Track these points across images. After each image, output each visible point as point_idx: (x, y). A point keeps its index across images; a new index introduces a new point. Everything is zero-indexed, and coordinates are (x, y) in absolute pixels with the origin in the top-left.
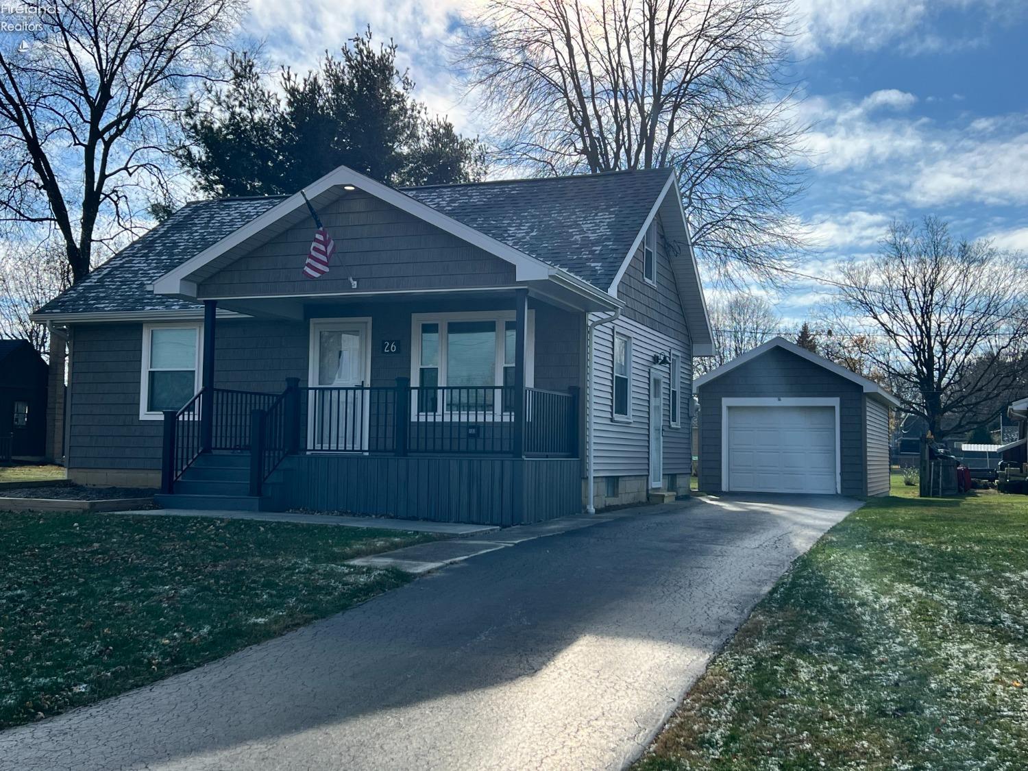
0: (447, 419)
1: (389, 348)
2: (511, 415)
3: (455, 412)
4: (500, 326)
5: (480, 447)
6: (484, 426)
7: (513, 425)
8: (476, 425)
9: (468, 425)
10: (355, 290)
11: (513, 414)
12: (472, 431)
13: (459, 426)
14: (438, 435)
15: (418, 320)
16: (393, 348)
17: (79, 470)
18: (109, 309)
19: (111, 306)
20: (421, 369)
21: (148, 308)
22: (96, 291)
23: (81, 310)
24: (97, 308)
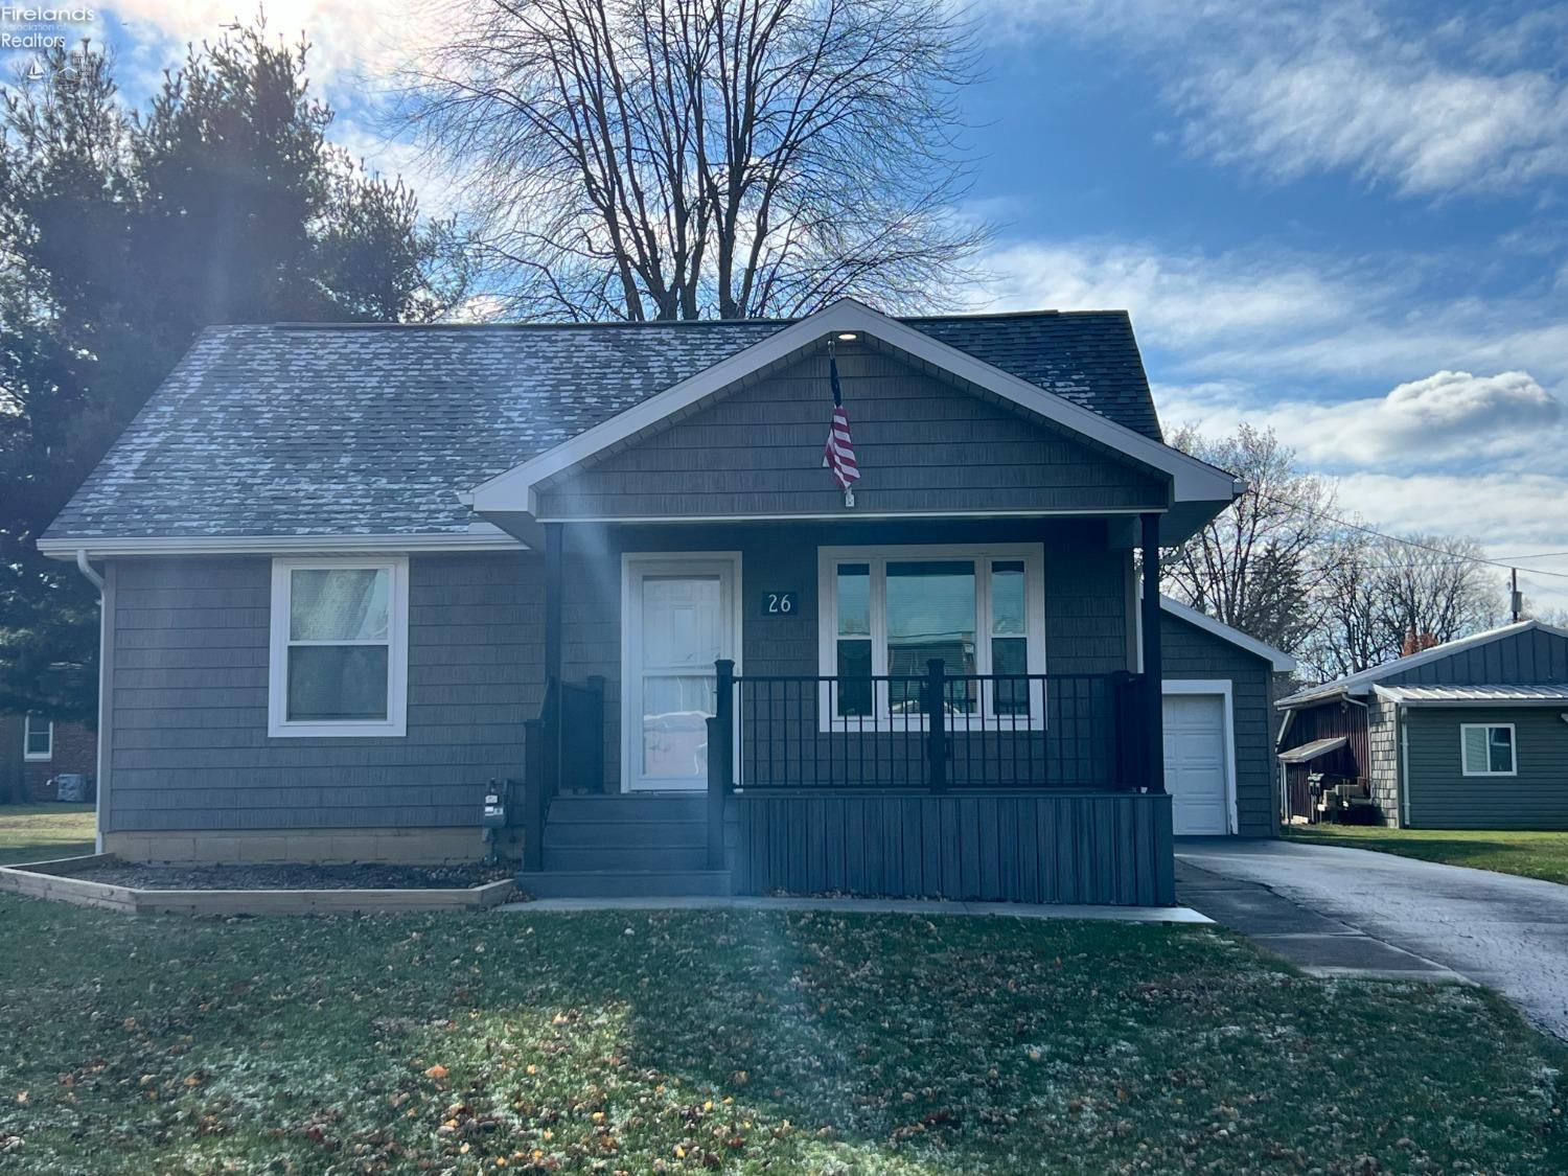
1: (777, 605)
4: (983, 566)
10: (860, 510)
15: (829, 556)
16: (786, 605)
17: (131, 834)
18: (214, 530)
19: (215, 526)
20: (839, 641)
21: (301, 530)
22: (150, 494)
23: (150, 531)
24: (185, 528)
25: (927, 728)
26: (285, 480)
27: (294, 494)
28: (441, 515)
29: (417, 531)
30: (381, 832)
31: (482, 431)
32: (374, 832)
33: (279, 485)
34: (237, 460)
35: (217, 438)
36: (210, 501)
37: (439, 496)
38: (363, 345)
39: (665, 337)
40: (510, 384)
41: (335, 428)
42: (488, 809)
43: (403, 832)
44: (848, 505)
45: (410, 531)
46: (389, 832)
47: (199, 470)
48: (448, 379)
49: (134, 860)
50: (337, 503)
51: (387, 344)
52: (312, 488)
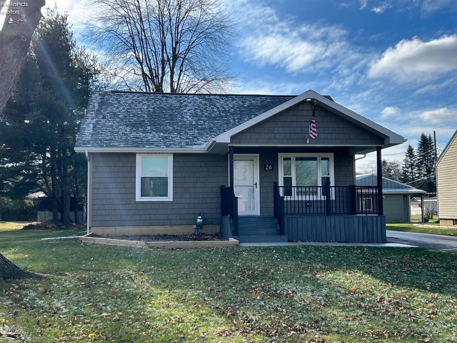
0: (296, 199)
1: (268, 168)
2: (324, 197)
3: (300, 196)
4: (319, 159)
5: (312, 211)
6: (313, 202)
7: (326, 201)
8: (310, 202)
9: (306, 202)
10: (308, 144)
11: (325, 196)
12: (308, 204)
13: (302, 202)
14: (293, 206)
15: (281, 156)
16: (270, 168)
17: (98, 228)
18: (123, 146)
19: (123, 145)
20: (284, 177)
21: (147, 146)
22: (100, 136)
23: (105, 146)
24: (115, 145)
25: (325, 199)
26: (135, 133)
27: (139, 137)
28: (182, 143)
29: (178, 147)
30: (166, 226)
31: (181, 121)
32: (164, 226)
33: (134, 134)
34: (119, 127)
35: (110, 121)
36: (117, 138)
37: (179, 138)
38: (138, 97)
39: (217, 98)
40: (183, 109)
41: (141, 119)
42: (198, 220)
43: (172, 226)
44: (307, 143)
45: (176, 147)
46: (168, 226)
47: (110, 129)
48: (165, 107)
49: (99, 234)
50: (152, 139)
51: (144, 97)
52: (144, 135)
